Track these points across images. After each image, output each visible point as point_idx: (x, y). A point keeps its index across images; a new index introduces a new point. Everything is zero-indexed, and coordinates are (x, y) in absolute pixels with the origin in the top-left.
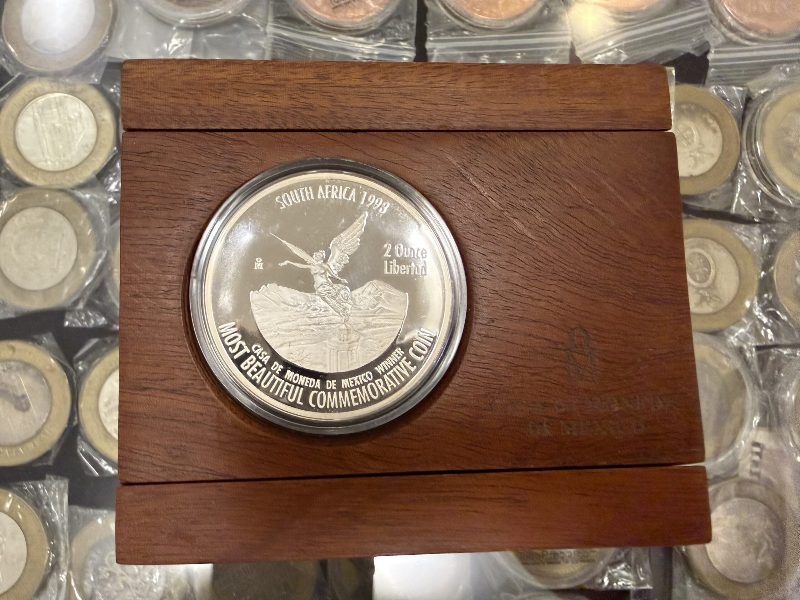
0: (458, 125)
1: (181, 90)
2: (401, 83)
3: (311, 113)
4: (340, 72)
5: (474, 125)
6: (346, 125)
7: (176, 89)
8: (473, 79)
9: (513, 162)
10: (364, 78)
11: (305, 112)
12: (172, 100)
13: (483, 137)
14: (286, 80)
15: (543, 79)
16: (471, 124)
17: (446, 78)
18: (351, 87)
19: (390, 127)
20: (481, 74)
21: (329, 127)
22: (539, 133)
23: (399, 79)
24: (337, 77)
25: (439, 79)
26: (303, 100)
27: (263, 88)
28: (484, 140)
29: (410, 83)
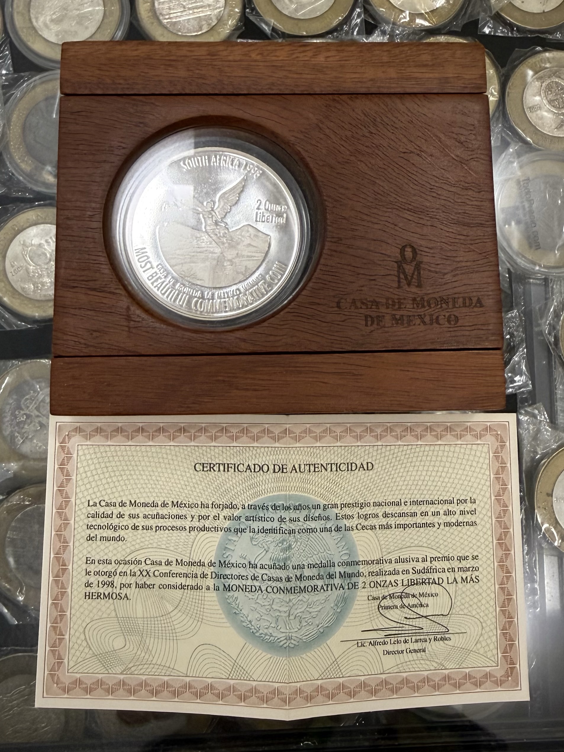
0: (317, 90)
1: (105, 65)
2: (274, 58)
3: (204, 81)
4: (226, 50)
5: (330, 90)
6: (230, 90)
7: (101, 64)
8: (329, 54)
9: (359, 117)
10: (245, 55)
11: (200, 81)
12: (98, 72)
13: (337, 99)
14: (186, 56)
15: (385, 54)
16: (329, 89)
17: (310, 54)
18: (235, 61)
19: (265, 92)
20: (337, 50)
21: (217, 92)
22: (381, 96)
23: (272, 55)
24: (225, 53)
25: (302, 54)
26: (197, 71)
27: (168, 63)
28: (338, 102)
29: (280, 58)
